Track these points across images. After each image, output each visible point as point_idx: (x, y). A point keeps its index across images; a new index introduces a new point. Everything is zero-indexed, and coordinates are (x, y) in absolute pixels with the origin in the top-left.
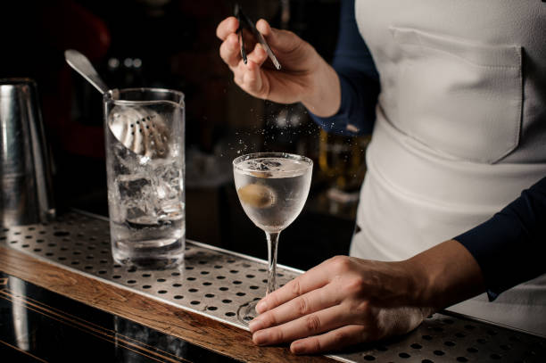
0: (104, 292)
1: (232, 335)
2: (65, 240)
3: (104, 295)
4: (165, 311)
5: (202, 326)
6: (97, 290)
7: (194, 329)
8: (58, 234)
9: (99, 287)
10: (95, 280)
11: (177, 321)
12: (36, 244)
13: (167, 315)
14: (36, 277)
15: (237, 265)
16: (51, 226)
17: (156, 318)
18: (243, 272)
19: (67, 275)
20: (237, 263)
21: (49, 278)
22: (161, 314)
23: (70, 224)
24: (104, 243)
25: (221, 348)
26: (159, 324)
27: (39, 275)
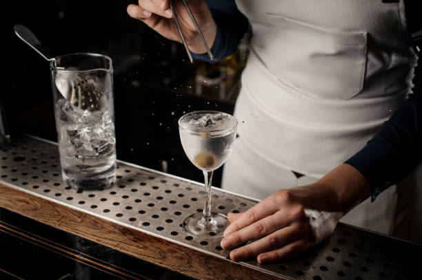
0: (63, 214)
1: (165, 248)
2: (23, 165)
3: (63, 217)
4: (111, 228)
5: (141, 241)
6: (58, 212)
7: (137, 244)
8: (17, 159)
9: (59, 209)
10: (54, 203)
11: (122, 238)
12: (2, 170)
13: (114, 232)
14: (9, 203)
15: (157, 182)
16: (10, 152)
17: (106, 236)
18: (163, 187)
19: (31, 199)
20: (156, 180)
21: (18, 203)
22: (110, 232)
23: (24, 149)
24: (54, 166)
25: (160, 261)
26: (111, 242)
27: (10, 201)
